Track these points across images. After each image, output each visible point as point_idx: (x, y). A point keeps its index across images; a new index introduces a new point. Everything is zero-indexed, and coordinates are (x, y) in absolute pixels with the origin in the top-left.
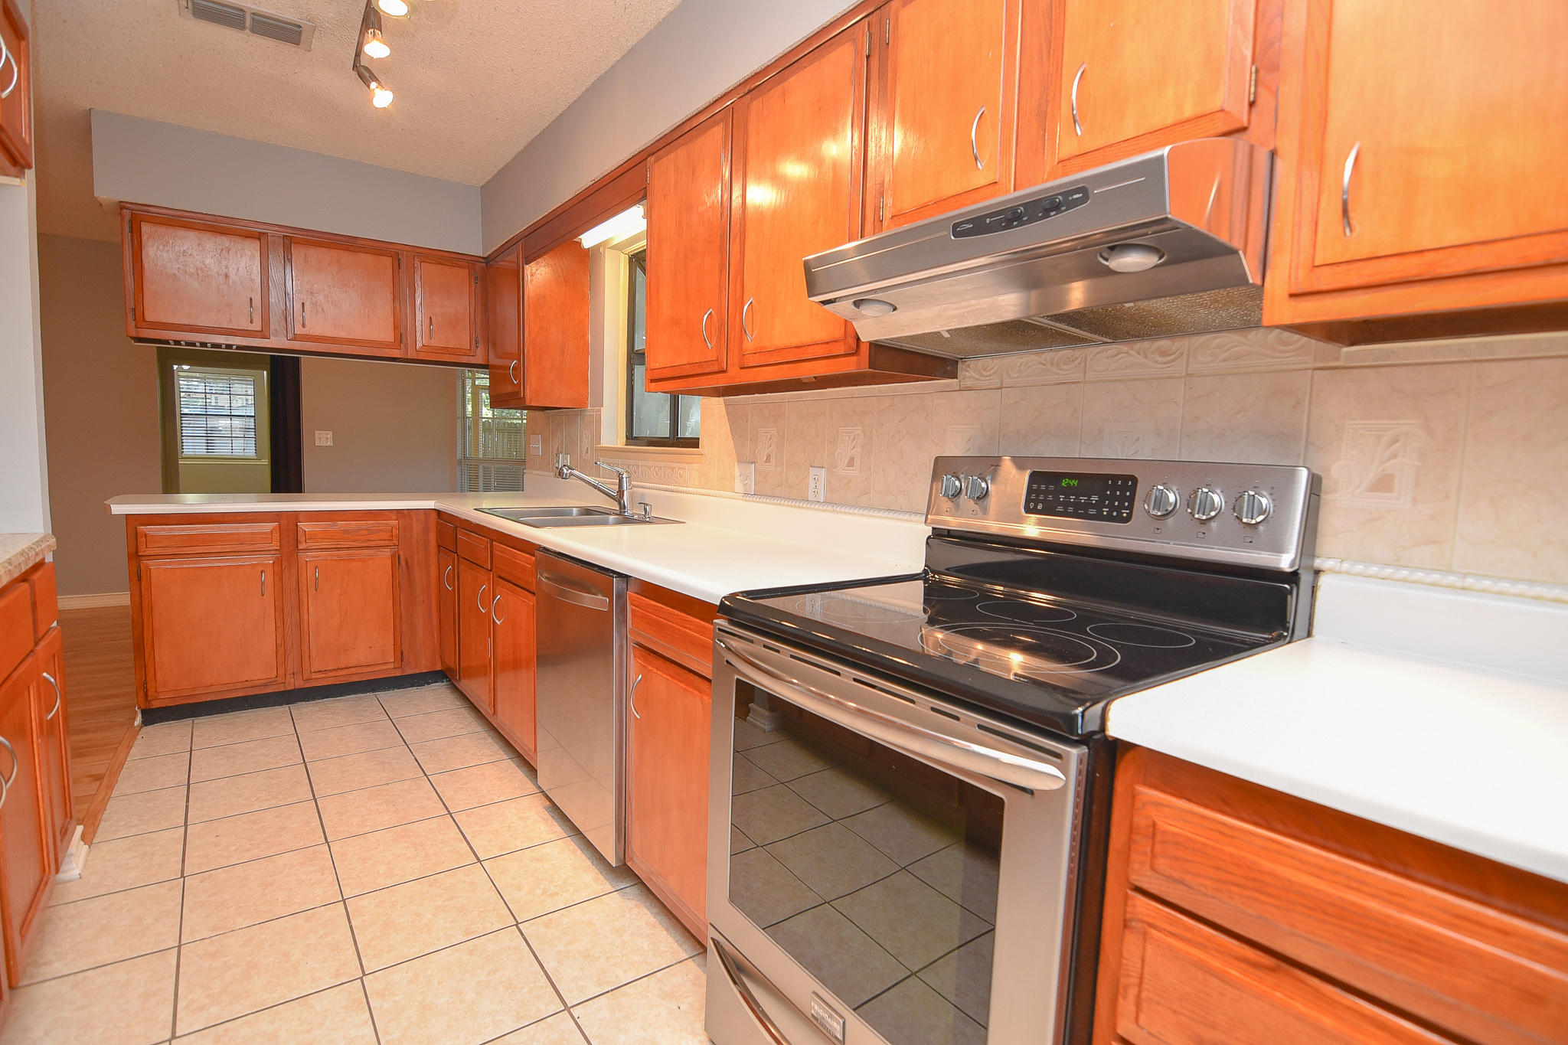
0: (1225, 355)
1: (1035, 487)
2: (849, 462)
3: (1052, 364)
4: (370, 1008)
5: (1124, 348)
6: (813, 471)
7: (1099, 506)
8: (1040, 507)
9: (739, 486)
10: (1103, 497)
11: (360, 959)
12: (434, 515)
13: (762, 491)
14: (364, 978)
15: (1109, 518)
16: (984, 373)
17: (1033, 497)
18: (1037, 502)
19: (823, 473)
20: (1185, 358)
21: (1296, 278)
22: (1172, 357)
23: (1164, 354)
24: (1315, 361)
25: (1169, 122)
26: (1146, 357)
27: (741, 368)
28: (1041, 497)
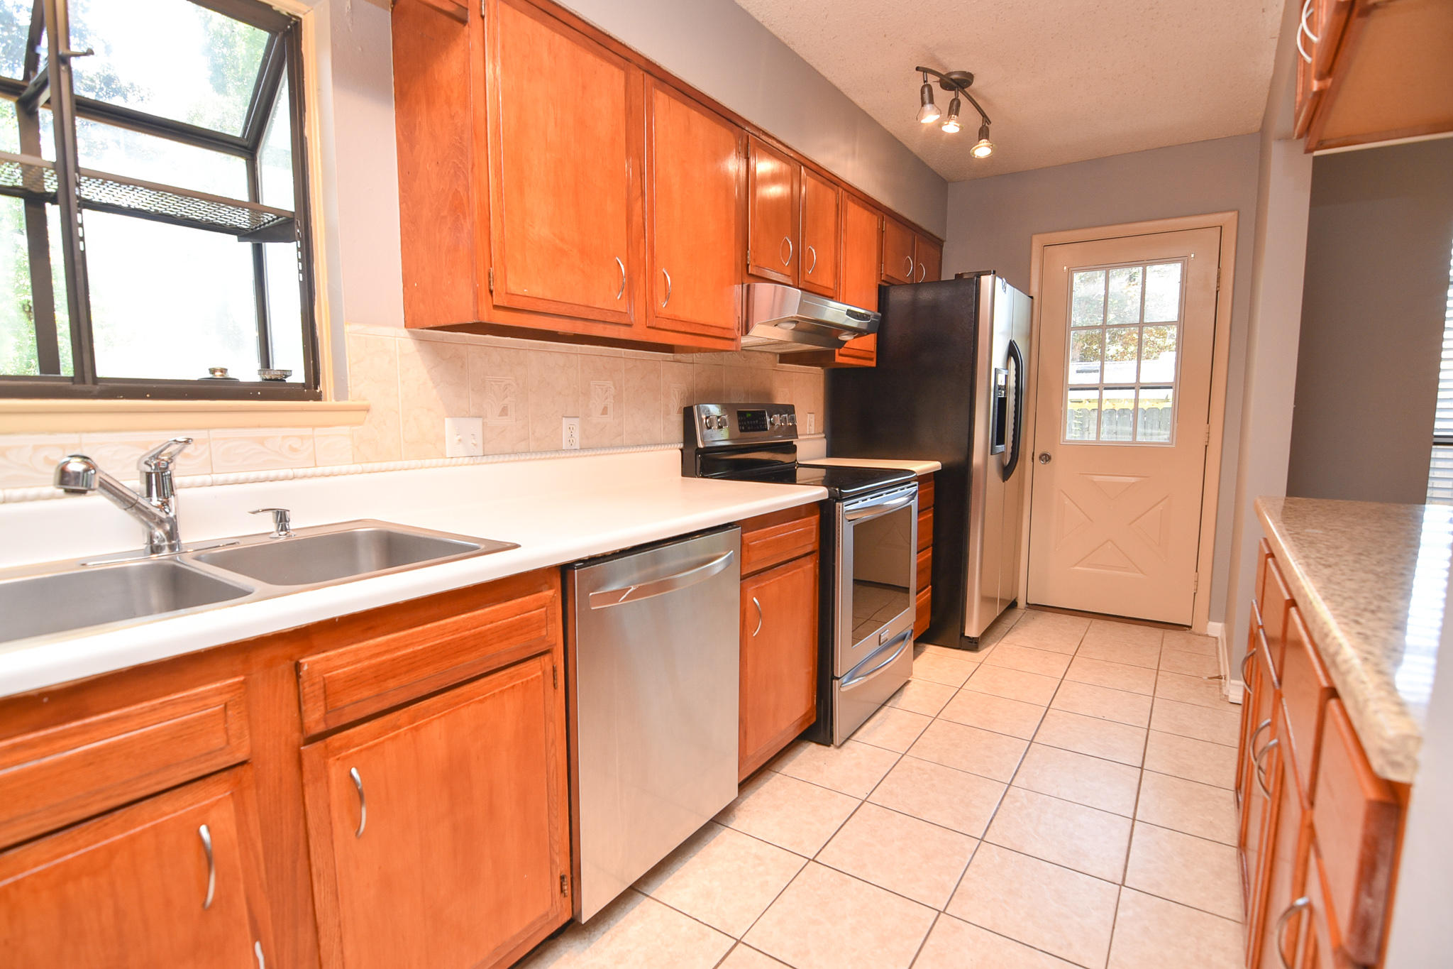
1: (740, 419)
2: (603, 410)
4: (957, 886)
6: (566, 422)
7: (759, 425)
8: (743, 428)
9: (454, 447)
10: (759, 420)
11: (931, 928)
14: (942, 910)
15: (763, 430)
19: (576, 422)
27: (649, 327)
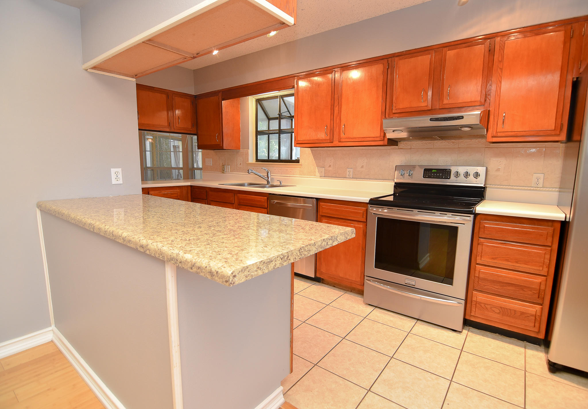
0: (467, 144)
1: (425, 172)
2: (362, 167)
3: (425, 144)
5: (444, 141)
6: (348, 170)
7: (442, 176)
8: (427, 177)
9: (318, 174)
10: (443, 174)
12: (190, 188)
13: (326, 175)
15: (445, 178)
16: (405, 145)
17: (425, 174)
18: (426, 175)
19: (352, 170)
20: (458, 144)
21: (493, 134)
22: (455, 144)
23: (453, 143)
24: (485, 146)
25: (469, 101)
26: (449, 143)
27: (339, 142)
28: (427, 174)
